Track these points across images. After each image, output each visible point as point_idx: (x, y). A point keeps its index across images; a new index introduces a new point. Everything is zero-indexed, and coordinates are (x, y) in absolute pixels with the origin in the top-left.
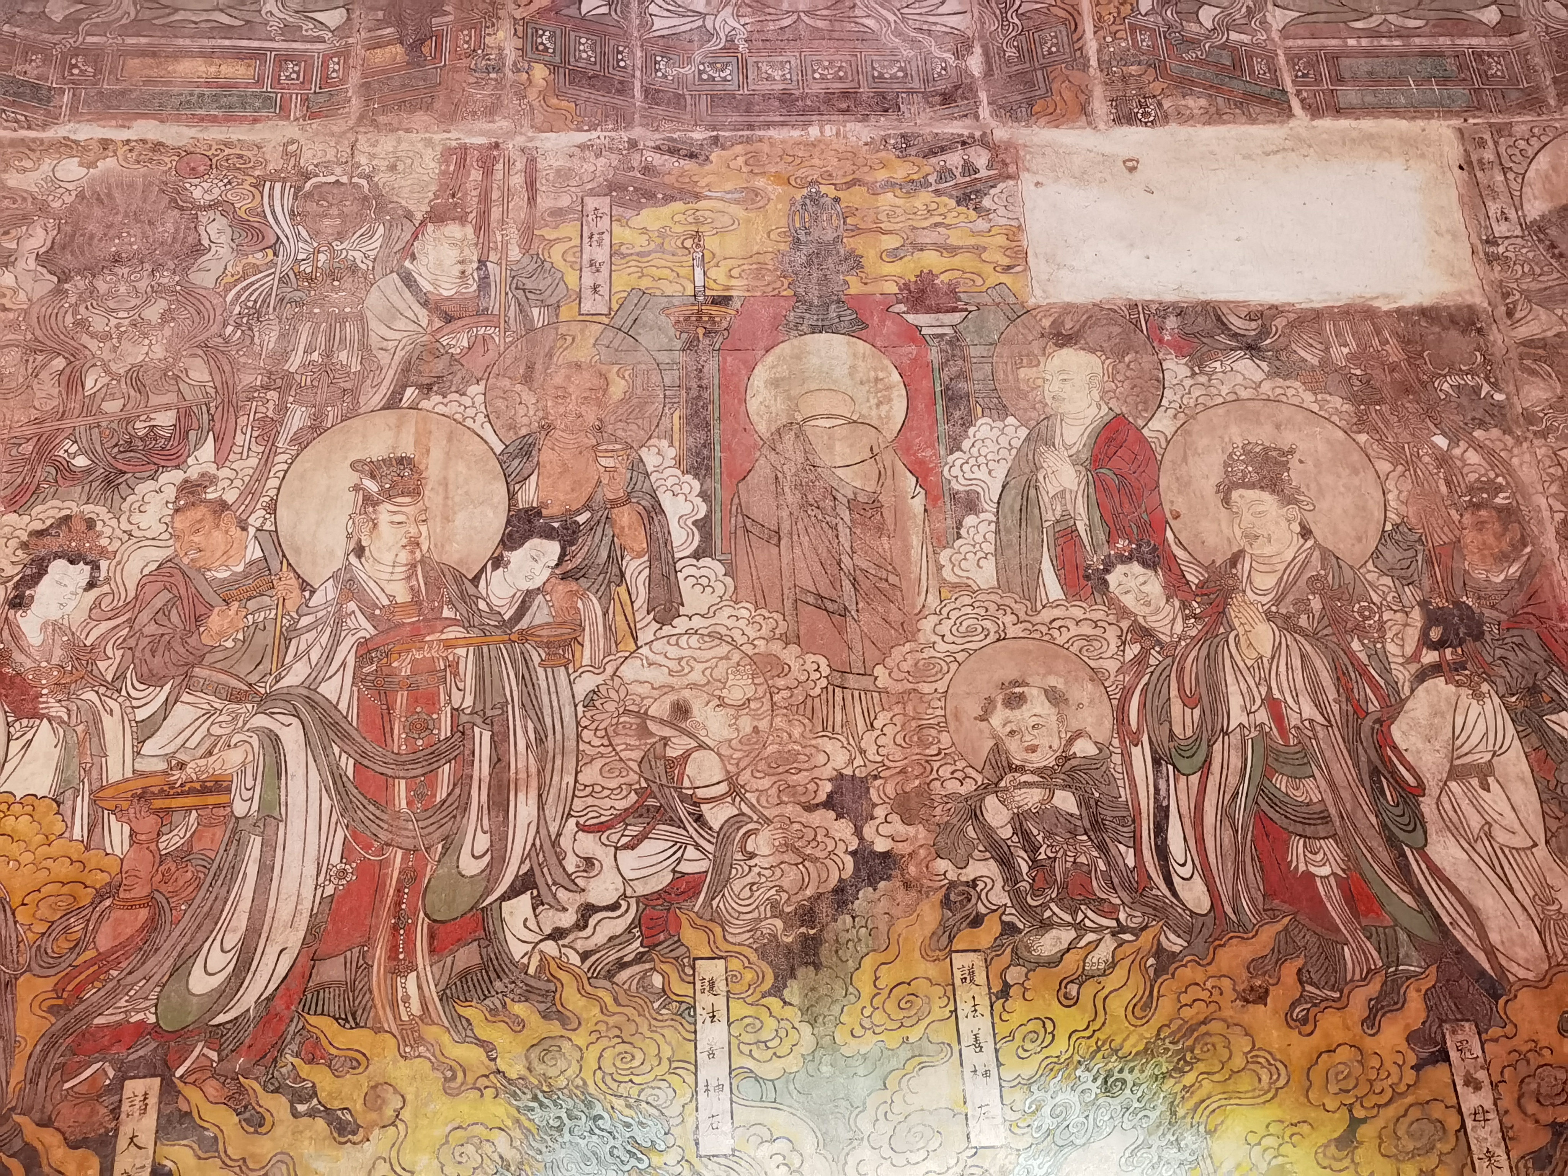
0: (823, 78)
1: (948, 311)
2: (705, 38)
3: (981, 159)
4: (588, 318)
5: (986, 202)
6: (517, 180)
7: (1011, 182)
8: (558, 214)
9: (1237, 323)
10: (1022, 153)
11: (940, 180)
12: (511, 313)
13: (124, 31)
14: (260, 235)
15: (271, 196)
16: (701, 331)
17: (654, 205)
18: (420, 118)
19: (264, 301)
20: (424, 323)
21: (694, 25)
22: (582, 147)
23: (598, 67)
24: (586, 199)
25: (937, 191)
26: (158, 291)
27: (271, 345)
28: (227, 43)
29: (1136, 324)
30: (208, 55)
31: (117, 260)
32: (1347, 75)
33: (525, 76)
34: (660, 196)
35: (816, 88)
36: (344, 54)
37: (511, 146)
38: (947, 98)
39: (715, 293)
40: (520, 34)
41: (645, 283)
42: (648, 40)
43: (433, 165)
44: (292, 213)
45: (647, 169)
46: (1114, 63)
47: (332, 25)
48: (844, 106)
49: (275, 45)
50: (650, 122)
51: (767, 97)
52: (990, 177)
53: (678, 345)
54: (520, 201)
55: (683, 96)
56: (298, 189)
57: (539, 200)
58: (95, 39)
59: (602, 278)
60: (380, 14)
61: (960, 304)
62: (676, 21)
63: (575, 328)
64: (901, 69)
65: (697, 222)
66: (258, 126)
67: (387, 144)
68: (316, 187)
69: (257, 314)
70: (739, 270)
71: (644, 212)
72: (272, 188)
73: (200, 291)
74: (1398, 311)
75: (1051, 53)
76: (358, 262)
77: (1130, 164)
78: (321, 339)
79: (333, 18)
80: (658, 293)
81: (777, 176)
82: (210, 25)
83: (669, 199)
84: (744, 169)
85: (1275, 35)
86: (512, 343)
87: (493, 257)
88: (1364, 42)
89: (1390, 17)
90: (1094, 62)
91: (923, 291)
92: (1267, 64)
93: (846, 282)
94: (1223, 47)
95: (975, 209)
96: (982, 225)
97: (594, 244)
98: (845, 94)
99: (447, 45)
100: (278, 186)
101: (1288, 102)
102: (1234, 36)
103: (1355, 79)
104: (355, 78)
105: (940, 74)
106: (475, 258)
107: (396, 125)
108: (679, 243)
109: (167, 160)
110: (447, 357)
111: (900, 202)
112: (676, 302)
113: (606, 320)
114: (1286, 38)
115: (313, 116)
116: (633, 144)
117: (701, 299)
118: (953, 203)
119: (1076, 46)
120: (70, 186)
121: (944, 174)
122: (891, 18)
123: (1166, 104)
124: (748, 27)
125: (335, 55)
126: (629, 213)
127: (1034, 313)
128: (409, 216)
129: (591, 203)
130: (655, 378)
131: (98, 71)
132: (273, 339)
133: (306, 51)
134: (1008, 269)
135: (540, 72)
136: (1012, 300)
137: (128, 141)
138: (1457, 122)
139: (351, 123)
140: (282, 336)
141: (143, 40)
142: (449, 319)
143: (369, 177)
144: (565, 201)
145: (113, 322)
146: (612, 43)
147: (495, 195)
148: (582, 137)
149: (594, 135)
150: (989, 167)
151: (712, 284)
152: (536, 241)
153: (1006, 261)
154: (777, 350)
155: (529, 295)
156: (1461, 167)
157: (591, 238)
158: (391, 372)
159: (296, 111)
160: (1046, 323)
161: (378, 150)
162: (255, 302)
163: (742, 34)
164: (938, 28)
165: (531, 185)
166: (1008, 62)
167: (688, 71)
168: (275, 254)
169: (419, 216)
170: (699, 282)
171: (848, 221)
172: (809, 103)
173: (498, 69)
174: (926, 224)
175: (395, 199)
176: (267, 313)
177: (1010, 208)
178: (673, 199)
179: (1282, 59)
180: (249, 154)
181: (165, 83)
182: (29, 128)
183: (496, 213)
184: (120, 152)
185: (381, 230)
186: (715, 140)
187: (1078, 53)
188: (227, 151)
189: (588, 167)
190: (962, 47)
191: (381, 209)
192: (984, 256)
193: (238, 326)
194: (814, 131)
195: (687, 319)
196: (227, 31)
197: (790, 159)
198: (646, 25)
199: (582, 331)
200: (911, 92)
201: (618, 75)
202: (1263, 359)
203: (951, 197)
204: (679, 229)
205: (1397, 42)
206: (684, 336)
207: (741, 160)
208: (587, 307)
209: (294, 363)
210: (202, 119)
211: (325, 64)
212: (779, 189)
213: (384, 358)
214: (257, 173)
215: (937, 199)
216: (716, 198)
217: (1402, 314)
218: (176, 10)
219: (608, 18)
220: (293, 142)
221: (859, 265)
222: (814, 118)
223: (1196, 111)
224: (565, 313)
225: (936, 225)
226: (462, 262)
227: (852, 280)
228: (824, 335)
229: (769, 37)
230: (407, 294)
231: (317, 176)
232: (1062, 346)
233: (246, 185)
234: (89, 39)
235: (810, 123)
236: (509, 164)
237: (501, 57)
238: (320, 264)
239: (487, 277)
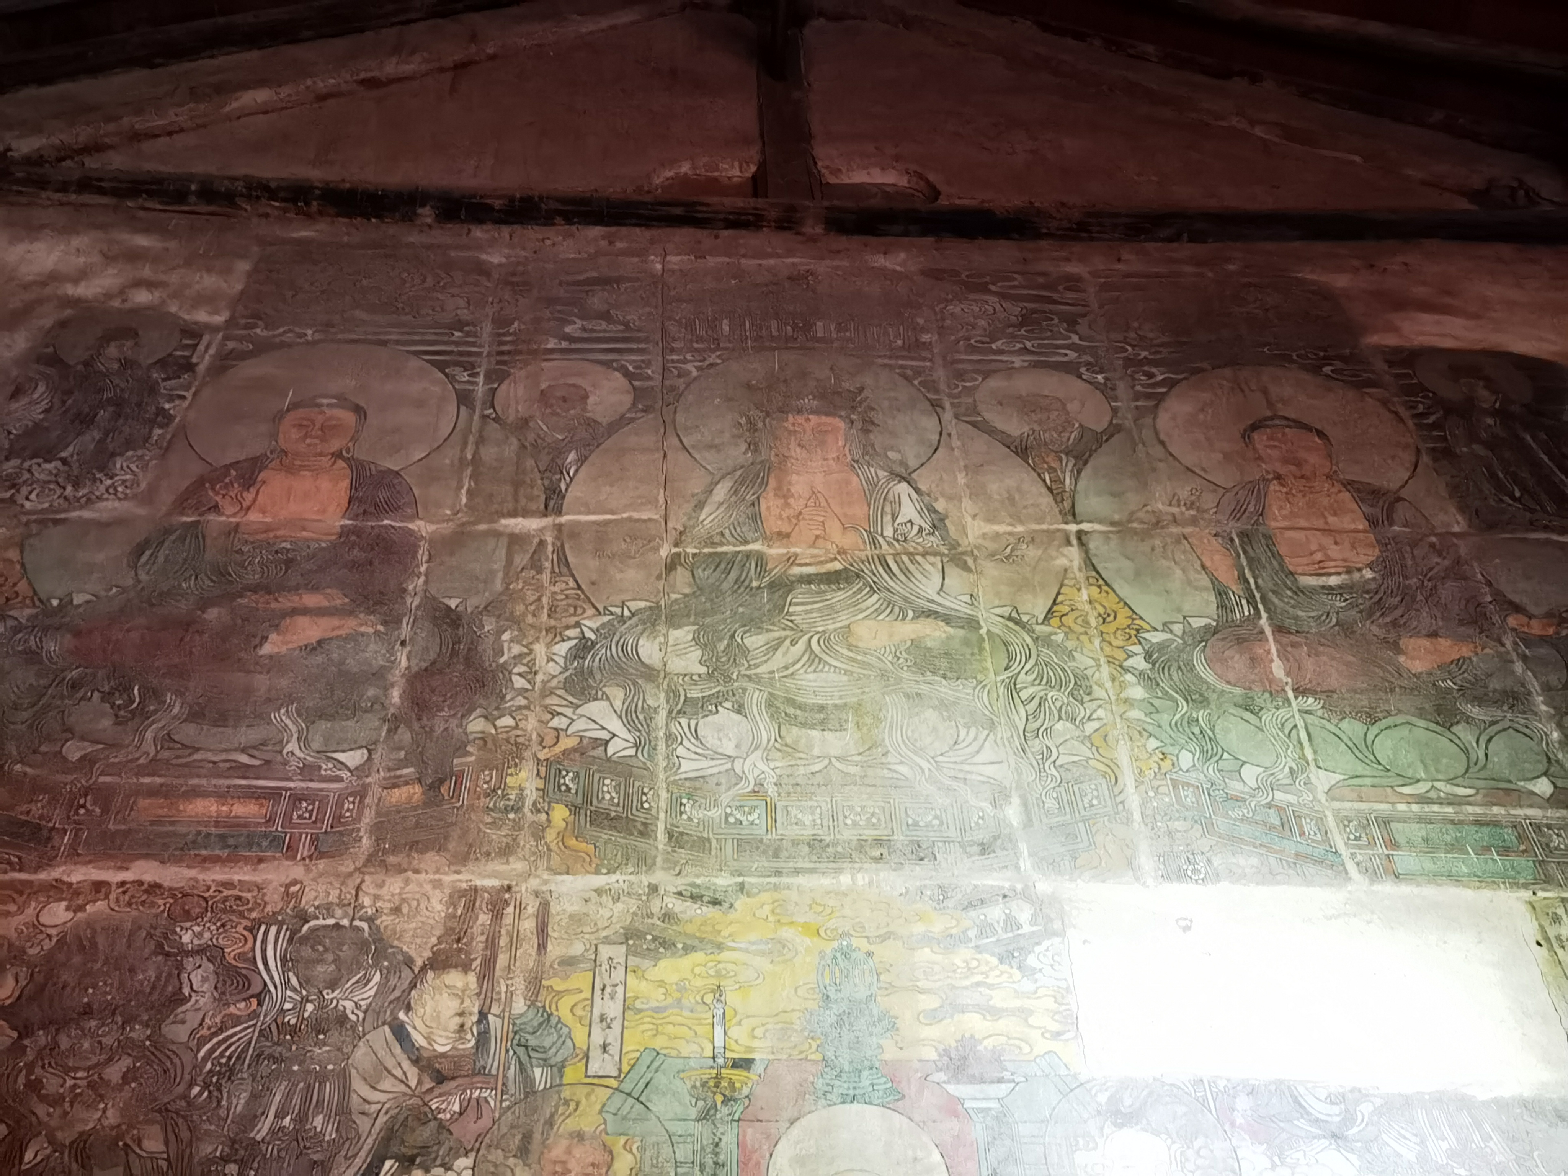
0: (855, 824)
1: (992, 1082)
2: (734, 781)
3: (1024, 914)
4: (596, 1081)
5: (1032, 961)
6: (528, 925)
7: (1057, 940)
8: (569, 962)
9: (1319, 1109)
10: (1067, 908)
11: (981, 934)
12: (511, 1073)
13: (141, 772)
14: (247, 983)
15: (264, 941)
16: (719, 1098)
17: (673, 954)
18: (432, 859)
19: (238, 1058)
20: (413, 1083)
21: (723, 768)
22: (599, 892)
23: (620, 809)
24: (600, 947)
25: (977, 947)
26: (124, 1047)
27: (239, 1108)
28: (243, 782)
29: (1204, 1103)
30: (222, 796)
31: (88, 1011)
32: (1402, 840)
33: (543, 817)
34: (680, 946)
35: (847, 834)
36: (361, 793)
37: (524, 890)
38: (985, 849)
39: (736, 1056)
40: (543, 774)
41: (659, 1043)
42: (675, 782)
43: (439, 907)
44: (284, 960)
45: (667, 916)
46: (1158, 818)
47: (351, 764)
48: (877, 854)
49: (291, 785)
50: (671, 864)
51: (795, 843)
52: (1033, 933)
53: (693, 1113)
54: (529, 948)
55: (708, 840)
56: (293, 933)
57: (550, 947)
58: (108, 779)
59: (613, 1036)
60: (402, 754)
61: (1007, 1075)
62: (705, 764)
63: (581, 1092)
64: (936, 817)
65: (718, 974)
66: (262, 866)
67: (394, 885)
68: (314, 930)
69: (230, 1072)
70: (762, 1029)
71: (662, 964)
72: (266, 932)
73: (171, 1047)
74: (1496, 1101)
75: (1092, 806)
76: (348, 1012)
77: (1183, 923)
78: (296, 1100)
79: (353, 758)
80: (674, 1053)
81: (806, 926)
82: (228, 765)
83: (688, 949)
84: (771, 918)
85: (1322, 797)
86: (509, 1108)
87: (495, 1009)
88: (1415, 808)
89: (1438, 784)
90: (1137, 816)
91: (965, 1058)
92: (1316, 825)
93: (880, 1047)
94: (1269, 806)
95: (1019, 968)
96: (1027, 985)
97: (607, 996)
98: (878, 842)
99: (467, 783)
100: (273, 929)
101: (1343, 864)
102: (1279, 795)
103: (1410, 844)
104: (368, 817)
105: (977, 823)
106: (476, 1010)
107: (405, 866)
108: (698, 998)
109: (161, 902)
110: (433, 1124)
111: (938, 958)
112: (692, 1063)
113: (614, 1083)
114: (1333, 799)
115: (322, 855)
116: (653, 889)
117: (720, 1061)
118: (994, 961)
119: (1118, 799)
120: (53, 932)
121: (986, 928)
122: (925, 765)
123: (1216, 861)
124: (778, 771)
125: (350, 795)
126: (646, 963)
127: (1088, 1086)
128: (409, 962)
129: (605, 951)
130: (666, 1150)
131: (105, 811)
132: (242, 1101)
133: (321, 790)
134: (1057, 1035)
135: (560, 813)
136: (1063, 1072)
137: (123, 883)
138: (1527, 894)
139: (359, 864)
140: (255, 1096)
141: (158, 780)
142: (440, 1078)
143: (370, 920)
144: (577, 949)
145: (70, 1082)
146: (637, 784)
147: (503, 942)
148: (600, 881)
149: (613, 878)
150: (1033, 921)
151: (734, 1046)
152: (543, 992)
153: (1055, 1027)
154: (803, 1121)
155: (532, 1054)
156: (1539, 944)
157: (603, 990)
158: (370, 1141)
159: (304, 851)
160: (1103, 1098)
161: (384, 892)
162: (230, 1058)
163: (770, 779)
164: (974, 777)
165: (542, 930)
166: (1048, 813)
167: (715, 813)
168: (260, 1004)
169: (419, 963)
170: (719, 1042)
171: (882, 977)
172: (840, 849)
173: (517, 809)
174: (967, 983)
175: (396, 943)
176: (241, 1071)
177: (1056, 967)
178: (694, 949)
179: (1331, 822)
180: (249, 895)
181: (172, 823)
182: (21, 870)
183: (502, 960)
184: (112, 896)
185: (377, 978)
186: (741, 887)
187: (1120, 807)
188: (226, 893)
189: (605, 913)
190: (1000, 797)
191: (380, 955)
192: (1031, 1020)
193: (206, 1086)
194: (845, 879)
195: (704, 1084)
196: (244, 770)
197: (821, 909)
198: (672, 766)
199: (588, 1095)
200: (947, 841)
201: (641, 817)
202: (1352, 1151)
203: (993, 955)
204: (699, 983)
205: (1450, 809)
206: (701, 1103)
207: (767, 908)
208: (595, 1067)
209: (262, 1130)
210: (205, 860)
211: (340, 804)
212: (808, 941)
213: (364, 1124)
214: (254, 915)
215: (979, 956)
216: (740, 949)
217: (1501, 1104)
218: (198, 750)
219: (634, 760)
220: (294, 882)
221: (894, 1027)
222: (845, 865)
223: (1247, 870)
224: (571, 1074)
225: (978, 984)
226: (461, 1014)
227: (887, 1043)
228: (855, 1106)
229: (799, 780)
230: (397, 1050)
231: (318, 918)
232: (1121, 1126)
233: (240, 929)
234: (102, 779)
235: (839, 871)
236: (520, 908)
237: (521, 797)
238: (306, 1015)
239: (487, 1031)
